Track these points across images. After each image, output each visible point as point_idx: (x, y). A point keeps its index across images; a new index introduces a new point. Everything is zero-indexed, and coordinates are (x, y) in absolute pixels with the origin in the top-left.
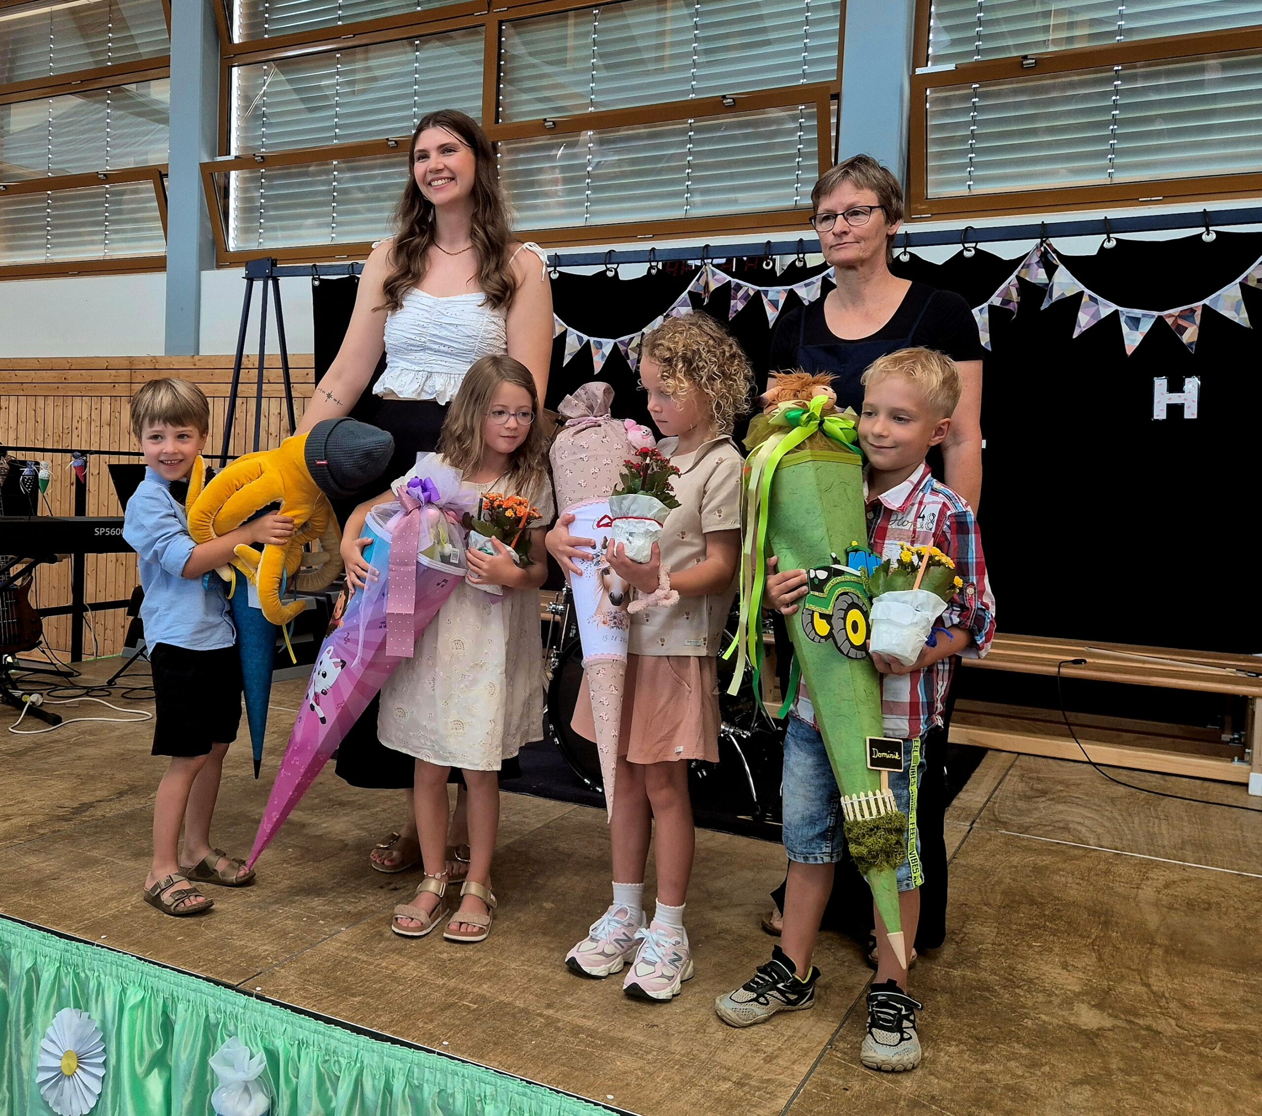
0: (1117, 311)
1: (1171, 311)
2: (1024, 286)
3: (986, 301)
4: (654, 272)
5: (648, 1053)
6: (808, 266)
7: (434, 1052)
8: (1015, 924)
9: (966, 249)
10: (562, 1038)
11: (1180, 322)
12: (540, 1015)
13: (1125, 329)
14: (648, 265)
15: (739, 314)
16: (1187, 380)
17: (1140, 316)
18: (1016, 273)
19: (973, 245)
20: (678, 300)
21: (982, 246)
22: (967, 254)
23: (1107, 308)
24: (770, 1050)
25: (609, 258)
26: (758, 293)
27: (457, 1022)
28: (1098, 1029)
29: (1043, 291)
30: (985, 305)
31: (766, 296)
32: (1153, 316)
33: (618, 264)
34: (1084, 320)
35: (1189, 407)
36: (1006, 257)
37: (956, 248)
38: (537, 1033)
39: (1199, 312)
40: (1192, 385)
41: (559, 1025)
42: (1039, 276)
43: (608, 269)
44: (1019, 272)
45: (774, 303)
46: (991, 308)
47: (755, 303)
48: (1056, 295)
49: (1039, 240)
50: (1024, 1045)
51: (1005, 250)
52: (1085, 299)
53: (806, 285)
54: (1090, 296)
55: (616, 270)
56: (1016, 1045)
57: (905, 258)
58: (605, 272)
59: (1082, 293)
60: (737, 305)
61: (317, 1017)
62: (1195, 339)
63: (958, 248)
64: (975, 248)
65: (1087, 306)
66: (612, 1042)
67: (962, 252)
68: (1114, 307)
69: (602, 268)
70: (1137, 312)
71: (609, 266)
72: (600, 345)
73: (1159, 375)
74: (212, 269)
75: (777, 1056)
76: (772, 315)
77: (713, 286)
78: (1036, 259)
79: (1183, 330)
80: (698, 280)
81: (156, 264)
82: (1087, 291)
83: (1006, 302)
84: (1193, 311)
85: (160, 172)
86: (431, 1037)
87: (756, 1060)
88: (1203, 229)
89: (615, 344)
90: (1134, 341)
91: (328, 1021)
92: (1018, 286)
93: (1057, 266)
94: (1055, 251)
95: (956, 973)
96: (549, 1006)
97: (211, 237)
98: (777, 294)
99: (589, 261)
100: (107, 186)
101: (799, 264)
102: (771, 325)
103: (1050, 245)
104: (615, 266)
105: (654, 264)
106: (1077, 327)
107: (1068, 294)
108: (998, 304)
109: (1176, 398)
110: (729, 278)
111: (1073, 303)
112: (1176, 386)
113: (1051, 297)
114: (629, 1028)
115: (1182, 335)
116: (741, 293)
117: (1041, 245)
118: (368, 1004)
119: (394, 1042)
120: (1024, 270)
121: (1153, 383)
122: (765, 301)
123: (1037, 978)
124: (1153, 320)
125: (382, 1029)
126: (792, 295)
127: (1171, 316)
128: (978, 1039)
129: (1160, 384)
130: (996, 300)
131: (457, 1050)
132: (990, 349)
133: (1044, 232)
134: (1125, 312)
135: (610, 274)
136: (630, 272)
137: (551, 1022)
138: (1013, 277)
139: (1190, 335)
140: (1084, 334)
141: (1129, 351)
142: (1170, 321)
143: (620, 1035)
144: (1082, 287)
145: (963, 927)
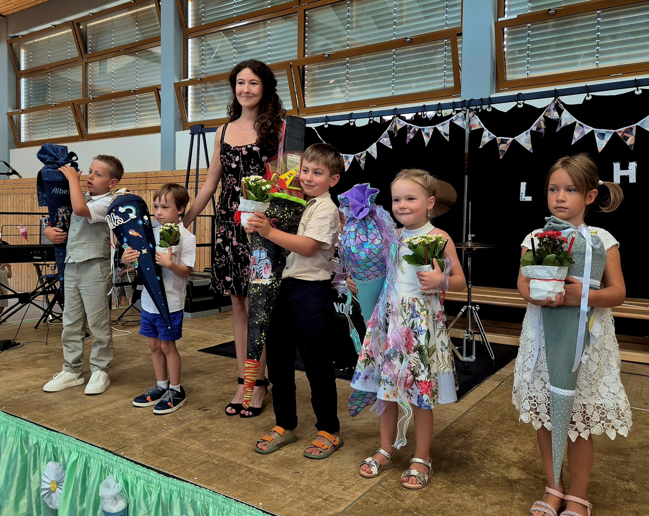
0: (593, 131)
1: (620, 129)
2: (547, 120)
3: (529, 129)
4: (371, 122)
5: (288, 485)
6: (443, 116)
7: (189, 482)
8: (500, 430)
9: (519, 104)
10: (251, 477)
11: (625, 134)
12: (246, 467)
13: (597, 139)
14: (368, 119)
15: (411, 140)
16: (630, 163)
17: (605, 133)
18: (543, 114)
19: (523, 102)
20: (383, 135)
21: (527, 102)
22: (519, 106)
23: (588, 129)
24: (348, 485)
25: (350, 117)
26: (420, 130)
27: (205, 469)
28: (517, 480)
29: (557, 122)
30: (529, 130)
31: (424, 131)
32: (612, 132)
33: (355, 119)
34: (577, 136)
35: (631, 177)
36: (539, 107)
37: (513, 104)
38: (240, 475)
39: (634, 130)
40: (633, 166)
41: (253, 471)
42: (555, 115)
43: (350, 122)
44: (545, 114)
45: (427, 134)
46: (532, 132)
47: (419, 135)
48: (563, 124)
49: (554, 98)
50: (476, 485)
51: (538, 103)
52: (577, 125)
53: (442, 125)
54: (579, 124)
55: (354, 122)
56: (471, 486)
57: (489, 110)
58: (349, 123)
59: (576, 122)
60: (411, 136)
61: (144, 466)
62: (633, 143)
63: (515, 103)
64: (523, 103)
65: (578, 129)
66: (275, 480)
67: (517, 105)
68: (591, 129)
69: (347, 121)
70: (603, 131)
71: (350, 120)
72: (347, 158)
73: (616, 162)
74: (181, 130)
75: (350, 488)
76: (427, 140)
77: (399, 127)
78: (553, 107)
79: (627, 138)
80: (392, 125)
81: (156, 130)
82: (578, 122)
83: (538, 128)
84: (631, 129)
85: (157, 88)
86: (191, 476)
87: (339, 489)
88: (636, 88)
89: (354, 157)
90: (602, 145)
91: (148, 468)
92: (544, 121)
93: (563, 110)
94: (562, 103)
95: (458, 451)
96: (252, 463)
97: (180, 116)
98: (428, 130)
99: (341, 119)
100: (137, 96)
101: (439, 115)
102: (426, 144)
103: (559, 100)
104: (354, 120)
105: (371, 118)
106: (573, 139)
107: (569, 124)
108: (535, 130)
109: (624, 173)
110: (406, 123)
111: (572, 127)
112: (624, 167)
113: (560, 125)
114: (285, 473)
115: (626, 141)
116: (412, 131)
117: (555, 100)
118: (169, 461)
119: (174, 477)
120: (547, 113)
121: (613, 165)
122: (423, 133)
123: (498, 455)
124: (612, 134)
125: (170, 472)
126: (436, 130)
127: (620, 132)
128: (453, 482)
129: (617, 166)
130: (534, 128)
131: (199, 481)
132: (532, 152)
133: (556, 94)
134: (597, 131)
135: (352, 124)
136: (361, 123)
137: (249, 470)
138: (542, 116)
139: (631, 141)
140: (576, 143)
141: (600, 150)
142: (620, 134)
143: (279, 476)
144: (575, 120)
145: (472, 430)
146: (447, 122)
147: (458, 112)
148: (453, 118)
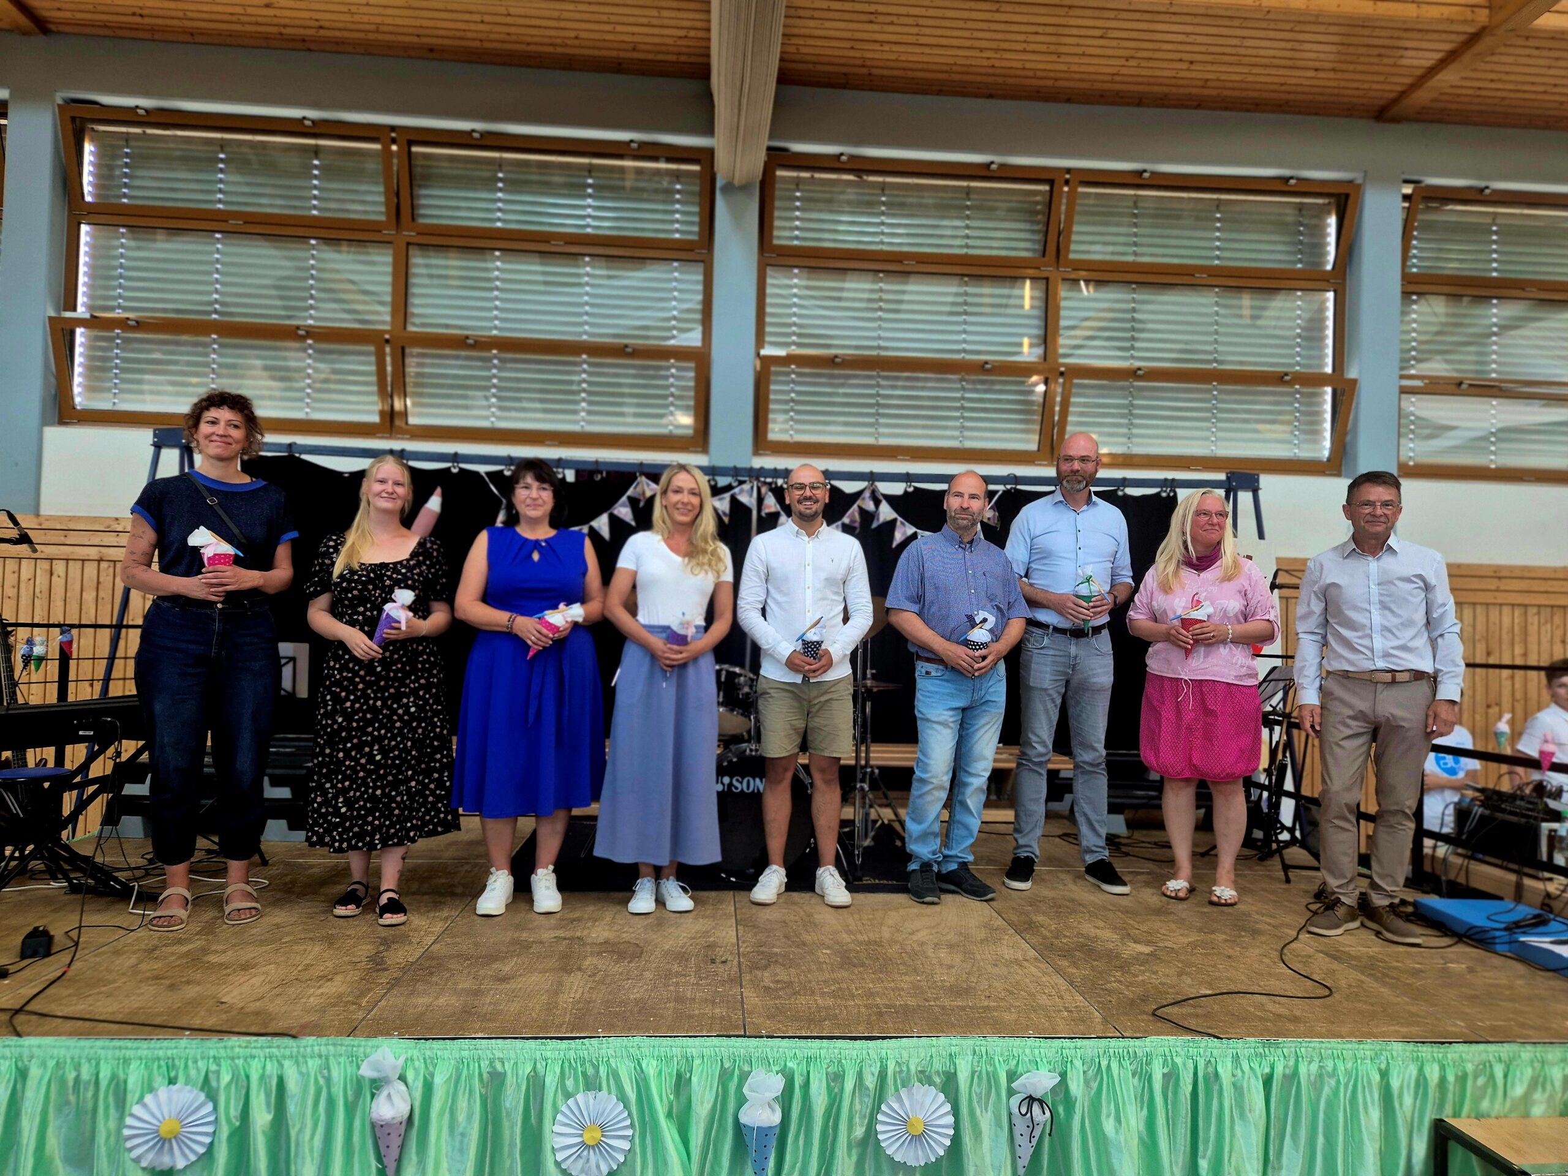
2: (862, 511)
18: (856, 502)
20: (619, 502)
23: (910, 530)
29: (874, 516)
34: (898, 535)
42: (870, 506)
44: (859, 502)
48: (881, 519)
49: (868, 483)
51: (849, 487)
52: (898, 523)
54: (900, 521)
59: (896, 519)
65: (899, 527)
68: (914, 529)
74: (56, 425)
77: (647, 493)
78: (867, 494)
80: (634, 487)
82: (900, 518)
83: (853, 521)
93: (880, 500)
94: (880, 491)
97: (53, 392)
103: (875, 486)
106: (895, 541)
107: (888, 519)
108: (849, 524)
111: (891, 525)
113: (878, 520)
117: (869, 486)
120: (861, 501)
130: (846, 520)
133: (872, 477)
138: (855, 506)
144: (896, 515)
146: (727, 496)
147: (741, 483)
148: (736, 490)
